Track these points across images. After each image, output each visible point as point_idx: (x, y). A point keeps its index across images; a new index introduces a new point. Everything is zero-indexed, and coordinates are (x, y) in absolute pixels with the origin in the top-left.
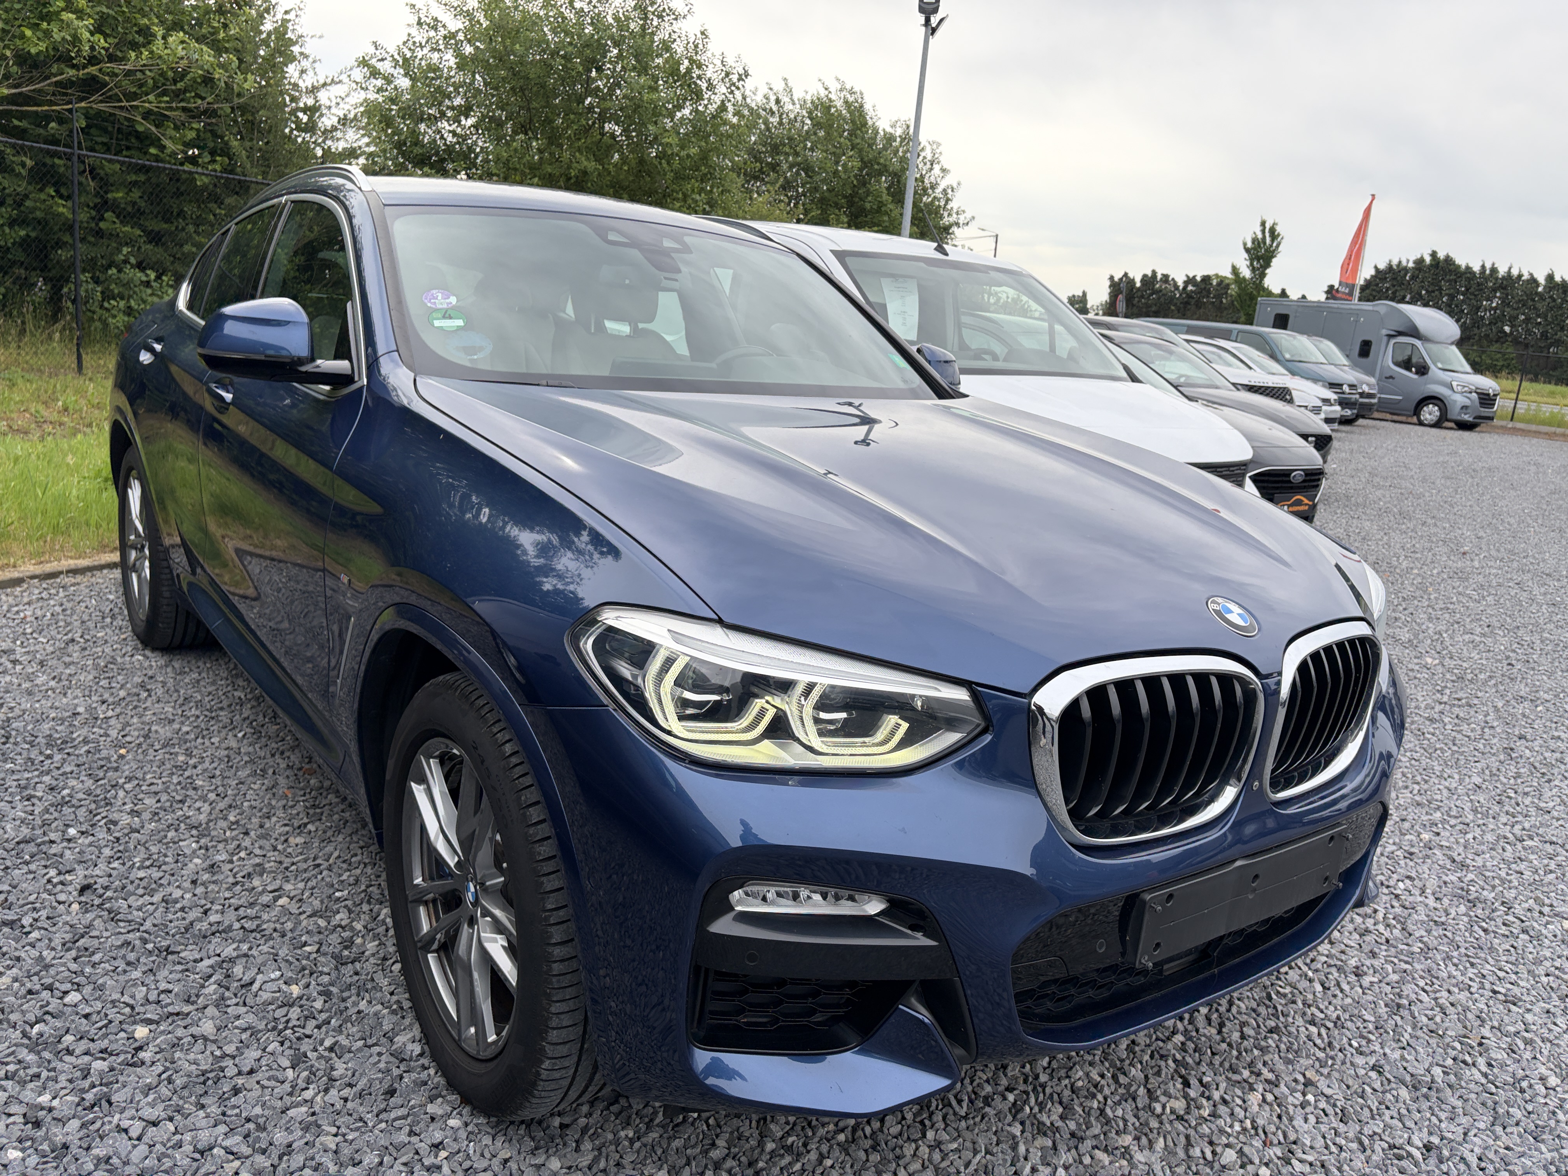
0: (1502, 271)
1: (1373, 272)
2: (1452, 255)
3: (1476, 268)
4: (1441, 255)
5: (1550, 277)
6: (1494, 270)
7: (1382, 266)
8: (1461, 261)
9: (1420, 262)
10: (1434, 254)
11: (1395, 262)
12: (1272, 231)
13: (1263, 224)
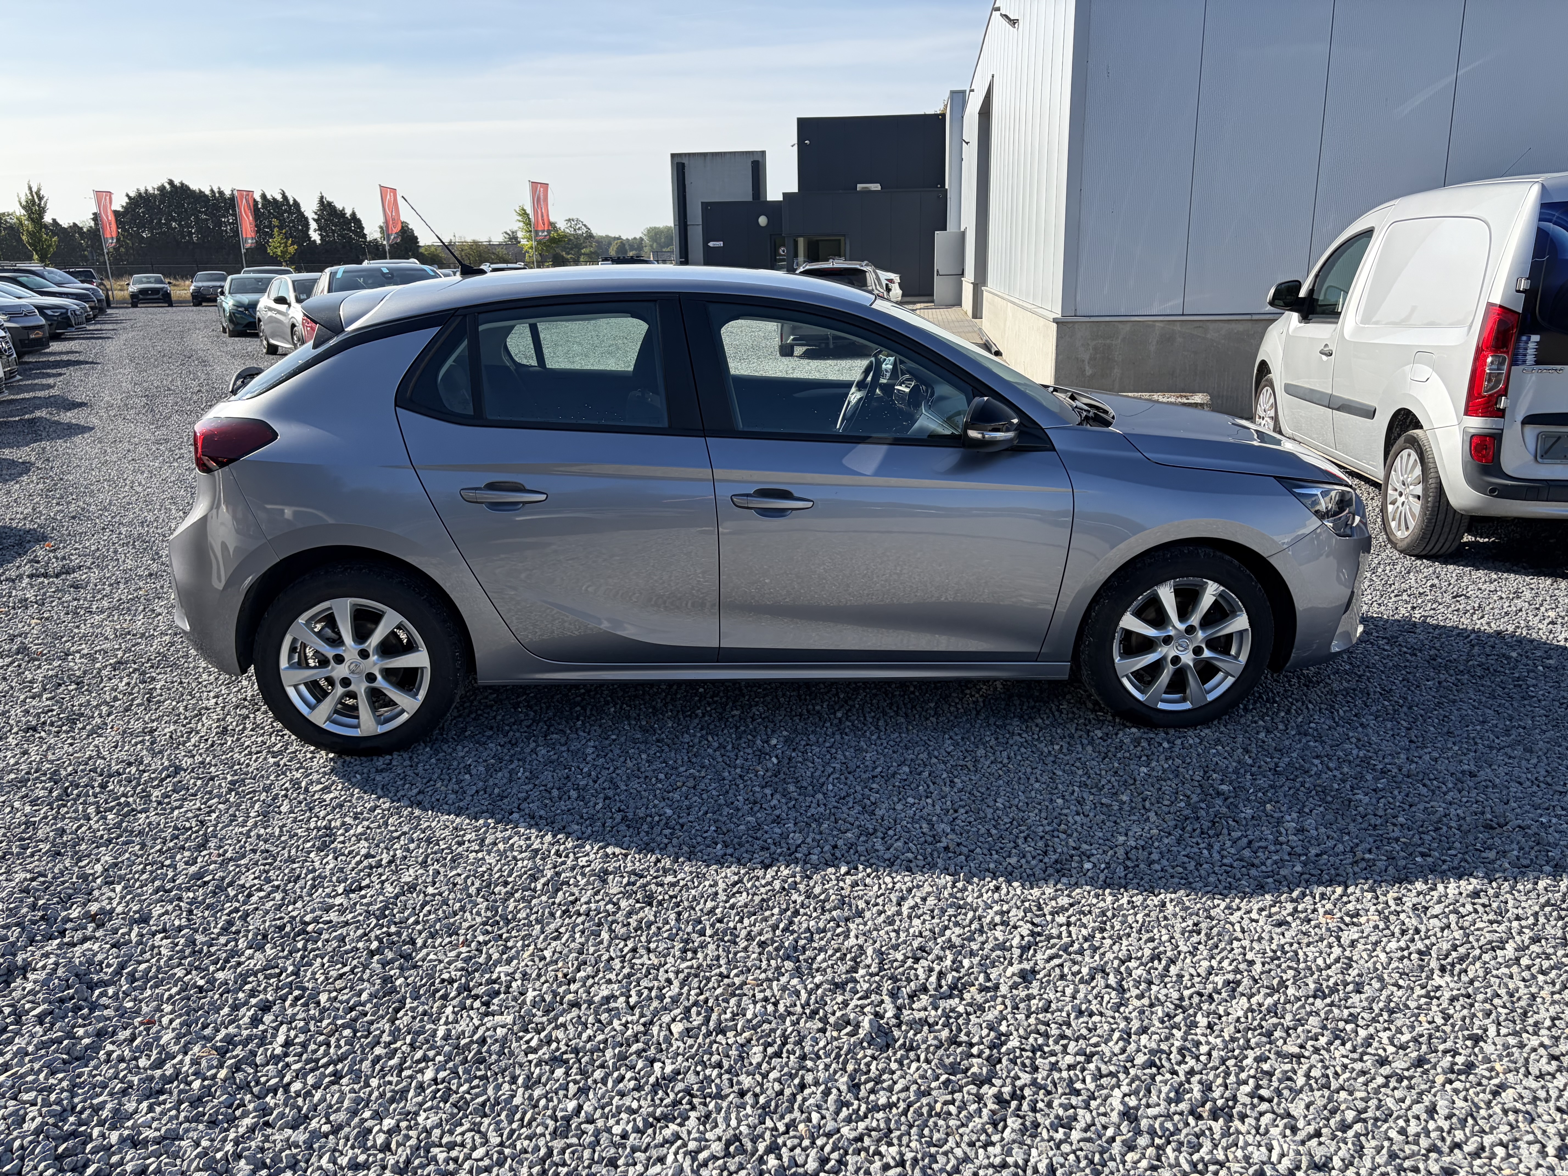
0: (228, 193)
1: (126, 200)
2: (186, 182)
3: (208, 192)
4: (177, 182)
5: (264, 196)
6: (221, 193)
7: (132, 194)
8: (194, 186)
9: (162, 189)
10: (171, 182)
11: (142, 190)
12: (38, 193)
13: (30, 189)
